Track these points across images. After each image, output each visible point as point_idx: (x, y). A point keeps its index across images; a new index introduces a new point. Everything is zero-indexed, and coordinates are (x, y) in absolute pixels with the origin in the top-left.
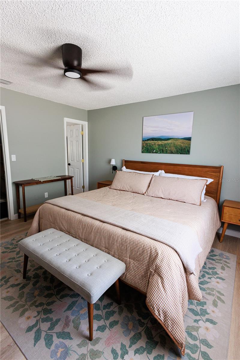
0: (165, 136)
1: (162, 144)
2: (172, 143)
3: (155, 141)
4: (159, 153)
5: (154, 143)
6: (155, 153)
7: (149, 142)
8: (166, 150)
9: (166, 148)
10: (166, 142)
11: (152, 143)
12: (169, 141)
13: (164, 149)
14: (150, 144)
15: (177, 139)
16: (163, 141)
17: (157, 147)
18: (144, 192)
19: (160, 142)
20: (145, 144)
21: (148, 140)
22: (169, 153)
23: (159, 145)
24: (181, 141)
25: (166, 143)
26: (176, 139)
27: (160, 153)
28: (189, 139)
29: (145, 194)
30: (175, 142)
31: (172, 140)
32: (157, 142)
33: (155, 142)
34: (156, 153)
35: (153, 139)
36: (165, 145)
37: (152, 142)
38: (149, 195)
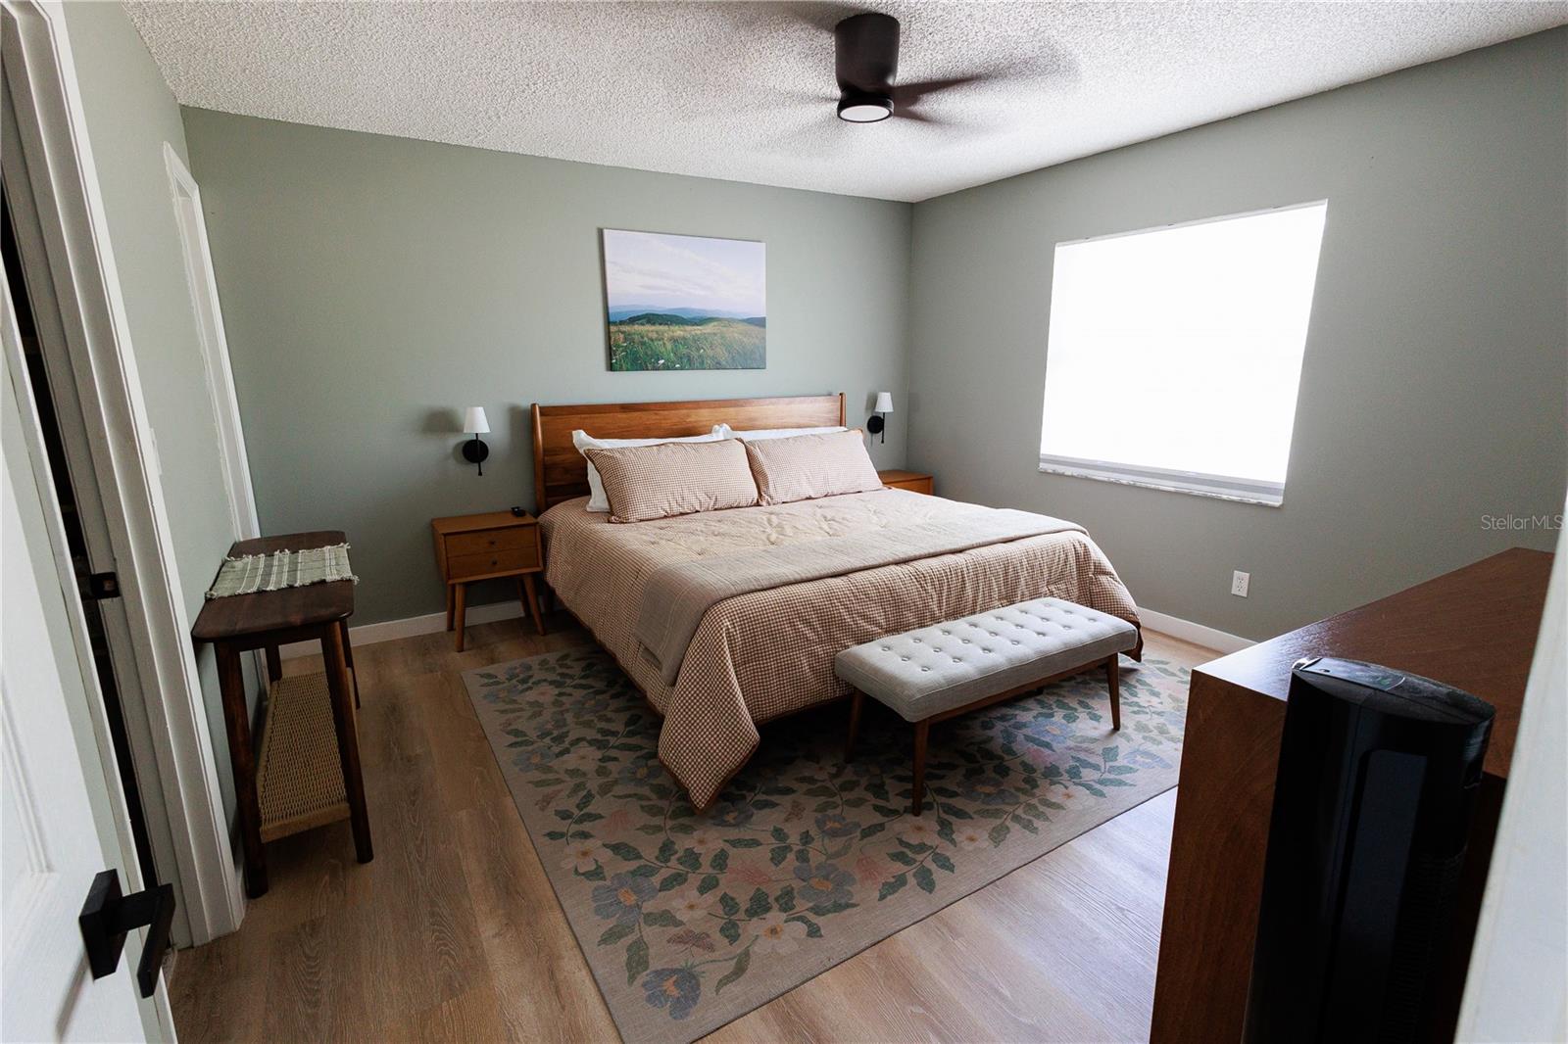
0: (693, 310)
1: (684, 338)
2: (715, 334)
3: (660, 324)
4: (676, 369)
5: (657, 332)
6: (664, 369)
7: (637, 328)
8: (700, 356)
9: (698, 350)
10: (697, 330)
11: (650, 335)
12: (708, 329)
13: (694, 354)
14: (642, 337)
15: (730, 322)
16: (689, 328)
17: (669, 346)
18: (756, 495)
19: (678, 331)
20: (622, 336)
21: (633, 320)
22: (710, 369)
23: (674, 340)
24: (742, 327)
25: (698, 332)
26: (726, 320)
27: (682, 369)
28: (760, 323)
29: (764, 503)
30: (725, 329)
31: (716, 323)
32: (666, 328)
33: (662, 328)
34: (668, 369)
35: (651, 318)
36: (696, 339)
37: (648, 327)
38: (776, 500)
